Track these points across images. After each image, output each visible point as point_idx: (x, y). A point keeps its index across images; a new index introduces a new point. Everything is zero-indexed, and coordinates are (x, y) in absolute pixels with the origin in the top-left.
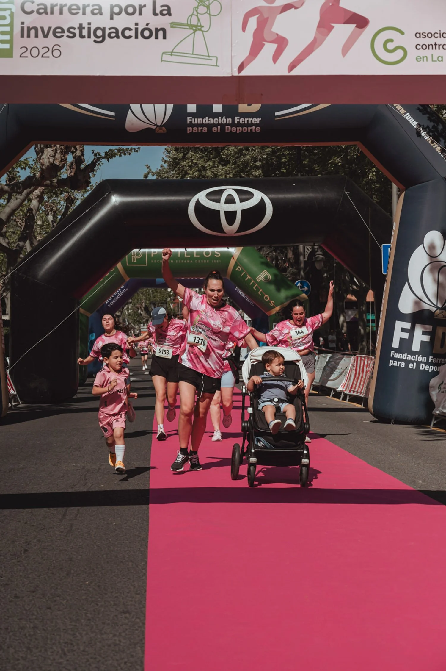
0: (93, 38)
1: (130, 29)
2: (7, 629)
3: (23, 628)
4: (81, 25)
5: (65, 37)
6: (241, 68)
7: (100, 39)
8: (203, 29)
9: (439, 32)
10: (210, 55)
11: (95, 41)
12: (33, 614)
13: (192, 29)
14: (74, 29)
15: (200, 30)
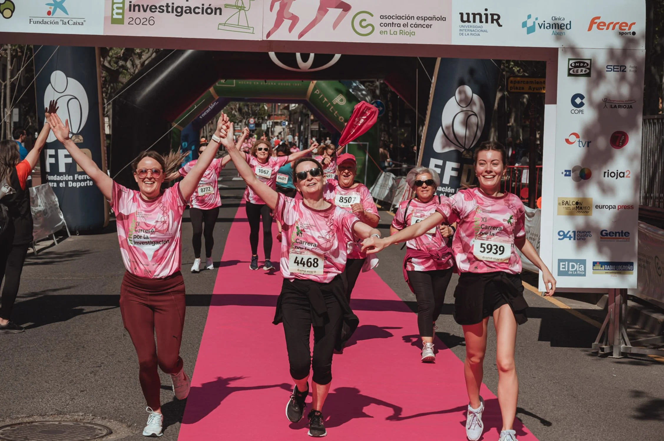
0: (175, 13)
1: (199, 8)
2: (114, 378)
3: (123, 378)
4: (167, 4)
5: (157, 12)
6: (268, 35)
7: (179, 14)
8: (245, 9)
9: (395, 15)
10: (249, 26)
11: (176, 15)
12: (129, 371)
13: (238, 9)
14: (163, 6)
15: (243, 9)
